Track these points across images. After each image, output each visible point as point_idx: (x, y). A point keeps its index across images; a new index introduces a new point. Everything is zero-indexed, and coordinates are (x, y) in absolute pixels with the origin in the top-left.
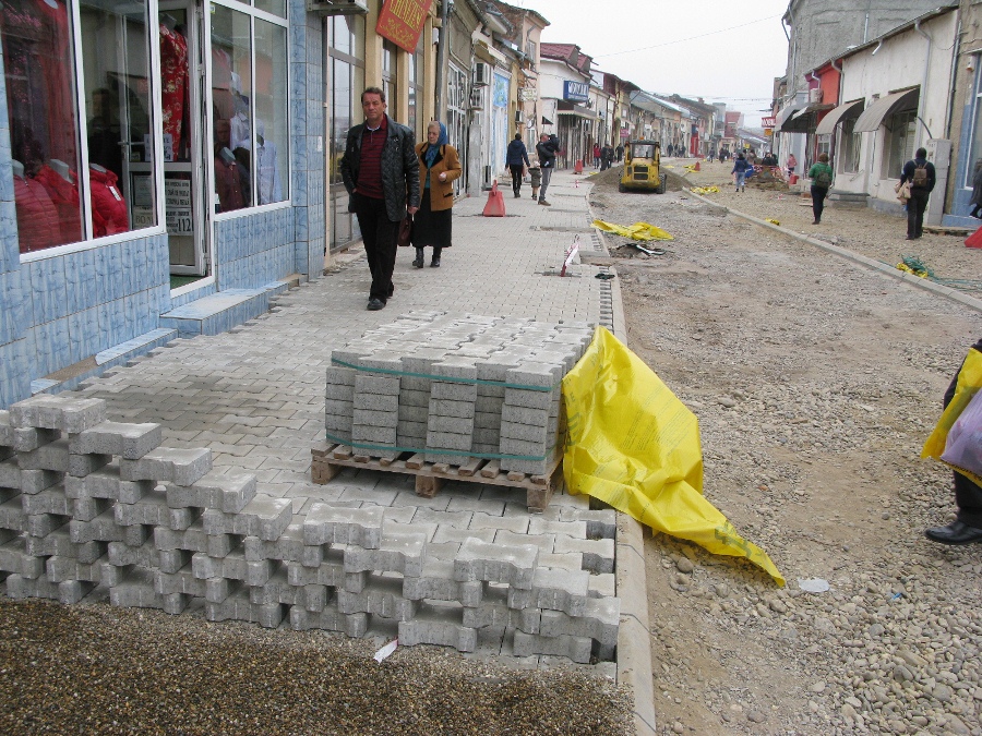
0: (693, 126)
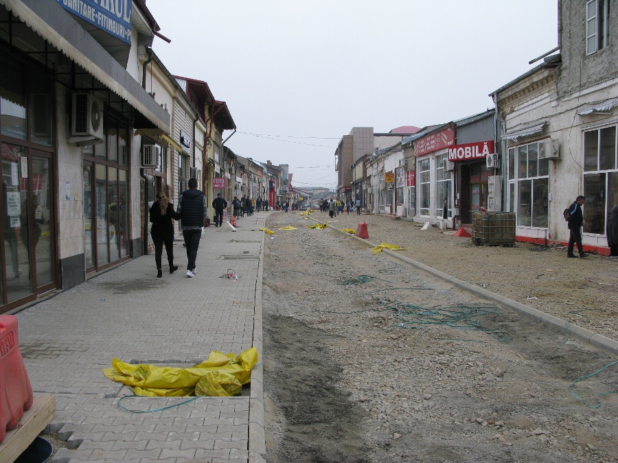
0: (271, 183)
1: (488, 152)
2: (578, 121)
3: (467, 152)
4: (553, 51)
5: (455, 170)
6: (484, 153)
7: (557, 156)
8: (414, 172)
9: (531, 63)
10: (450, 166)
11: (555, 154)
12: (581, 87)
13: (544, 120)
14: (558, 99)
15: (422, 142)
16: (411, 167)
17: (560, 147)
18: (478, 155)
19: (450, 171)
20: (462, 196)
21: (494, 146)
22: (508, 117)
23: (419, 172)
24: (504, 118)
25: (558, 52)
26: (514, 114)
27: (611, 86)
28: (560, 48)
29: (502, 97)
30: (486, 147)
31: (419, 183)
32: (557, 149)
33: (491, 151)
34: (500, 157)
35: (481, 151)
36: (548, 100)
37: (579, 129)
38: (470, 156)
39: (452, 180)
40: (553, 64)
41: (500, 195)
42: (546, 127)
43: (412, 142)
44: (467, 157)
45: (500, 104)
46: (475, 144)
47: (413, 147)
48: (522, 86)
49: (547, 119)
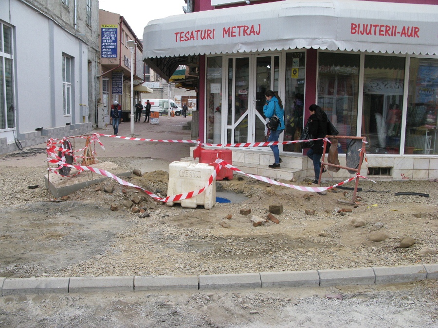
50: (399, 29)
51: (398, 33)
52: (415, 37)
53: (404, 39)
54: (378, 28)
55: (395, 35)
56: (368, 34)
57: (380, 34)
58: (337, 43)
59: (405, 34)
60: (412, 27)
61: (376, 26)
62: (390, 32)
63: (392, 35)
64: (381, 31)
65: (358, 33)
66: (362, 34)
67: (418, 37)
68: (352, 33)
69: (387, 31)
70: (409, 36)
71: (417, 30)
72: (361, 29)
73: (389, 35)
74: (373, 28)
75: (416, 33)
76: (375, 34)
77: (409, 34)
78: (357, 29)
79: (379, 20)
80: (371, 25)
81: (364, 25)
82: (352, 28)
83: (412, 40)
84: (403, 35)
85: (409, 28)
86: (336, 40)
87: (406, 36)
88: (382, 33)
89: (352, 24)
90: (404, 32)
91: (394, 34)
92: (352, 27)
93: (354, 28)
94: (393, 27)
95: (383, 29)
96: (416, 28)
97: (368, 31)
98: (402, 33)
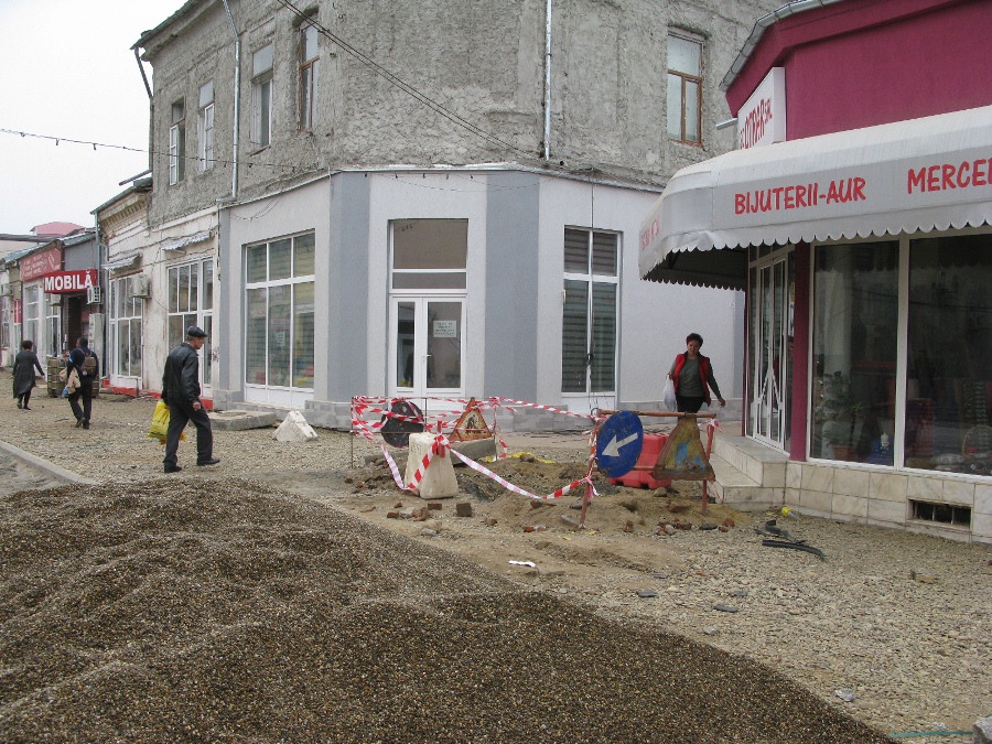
1: (90, 284)
2: (162, 256)
3: (66, 282)
4: (144, 174)
5: (62, 304)
6: (86, 284)
7: (145, 294)
8: (21, 303)
9: (121, 184)
10: (56, 299)
11: (143, 291)
12: (165, 220)
13: (137, 252)
14: (149, 229)
15: (28, 262)
16: (18, 296)
17: (150, 284)
18: (80, 287)
19: (55, 305)
20: (69, 337)
21: (98, 276)
22: (111, 242)
23: (26, 303)
24: (107, 244)
25: (149, 175)
26: (116, 240)
27: (185, 223)
28: (151, 171)
29: (104, 217)
30: (88, 277)
31: (27, 319)
32: (146, 286)
33: (94, 283)
34: (103, 291)
35: (82, 282)
36: (141, 228)
37: (163, 265)
38: (69, 288)
39: (59, 316)
40: (143, 188)
41: (101, 338)
42: (138, 260)
43: (18, 260)
44: (66, 288)
45: (102, 224)
46: (76, 273)
47: (18, 267)
48: (120, 208)
49: (139, 251)
50: (824, 189)
51: (822, 197)
52: (856, 199)
53: (836, 208)
54: (782, 194)
55: (815, 203)
56: (764, 210)
57: (787, 207)
58: (713, 236)
59: (835, 196)
60: (850, 180)
61: (777, 191)
62: (805, 198)
63: (810, 204)
64: (788, 199)
65: (748, 211)
66: (755, 211)
67: (864, 198)
68: (737, 212)
69: (799, 197)
70: (844, 200)
71: (859, 184)
72: (753, 202)
73: (804, 205)
74: (774, 196)
75: (858, 190)
76: (778, 207)
77: (844, 195)
78: (745, 203)
79: (783, 178)
80: (769, 191)
81: (757, 193)
82: (737, 203)
83: (852, 207)
84: (832, 200)
85: (842, 182)
86: (712, 231)
87: (837, 201)
88: (790, 203)
89: (737, 196)
90: (834, 194)
91: (813, 200)
92: (737, 200)
93: (741, 203)
94: (810, 186)
95: (792, 194)
96: (857, 180)
97: (764, 204)
98: (830, 196)
